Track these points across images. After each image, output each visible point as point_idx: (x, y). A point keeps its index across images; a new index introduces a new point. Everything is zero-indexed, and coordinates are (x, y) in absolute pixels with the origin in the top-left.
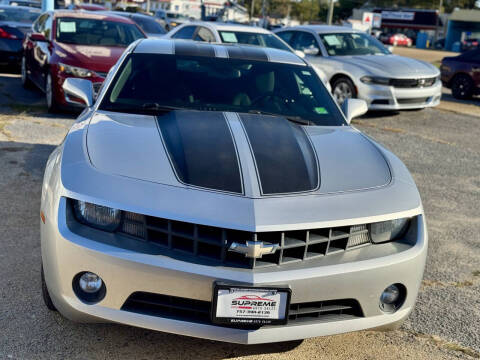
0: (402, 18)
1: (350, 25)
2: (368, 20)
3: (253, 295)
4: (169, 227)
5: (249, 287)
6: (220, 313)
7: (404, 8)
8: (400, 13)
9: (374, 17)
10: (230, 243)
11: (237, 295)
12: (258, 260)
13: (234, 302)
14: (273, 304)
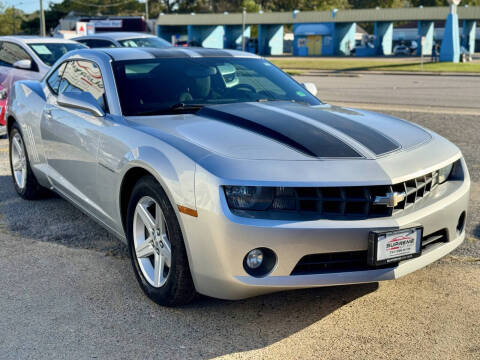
0: (111, 26)
1: (61, 36)
2: (82, 29)
3: (400, 237)
4: (320, 195)
5: (395, 230)
6: (380, 257)
7: (111, 17)
8: (107, 21)
9: (87, 26)
10: (374, 198)
11: (389, 239)
12: (396, 208)
13: (388, 245)
14: (412, 241)
